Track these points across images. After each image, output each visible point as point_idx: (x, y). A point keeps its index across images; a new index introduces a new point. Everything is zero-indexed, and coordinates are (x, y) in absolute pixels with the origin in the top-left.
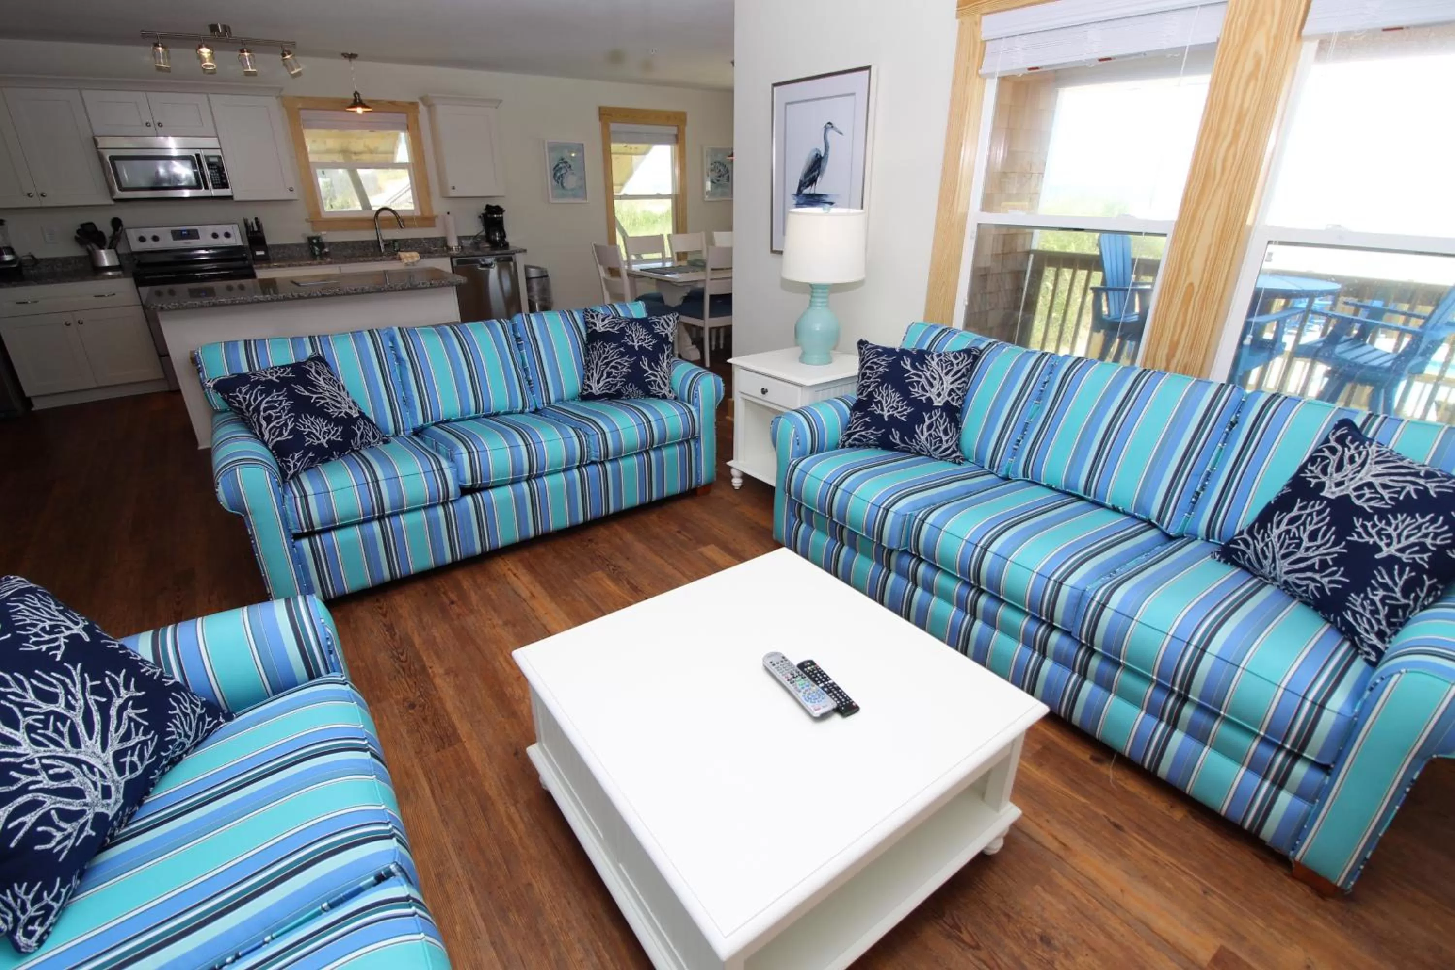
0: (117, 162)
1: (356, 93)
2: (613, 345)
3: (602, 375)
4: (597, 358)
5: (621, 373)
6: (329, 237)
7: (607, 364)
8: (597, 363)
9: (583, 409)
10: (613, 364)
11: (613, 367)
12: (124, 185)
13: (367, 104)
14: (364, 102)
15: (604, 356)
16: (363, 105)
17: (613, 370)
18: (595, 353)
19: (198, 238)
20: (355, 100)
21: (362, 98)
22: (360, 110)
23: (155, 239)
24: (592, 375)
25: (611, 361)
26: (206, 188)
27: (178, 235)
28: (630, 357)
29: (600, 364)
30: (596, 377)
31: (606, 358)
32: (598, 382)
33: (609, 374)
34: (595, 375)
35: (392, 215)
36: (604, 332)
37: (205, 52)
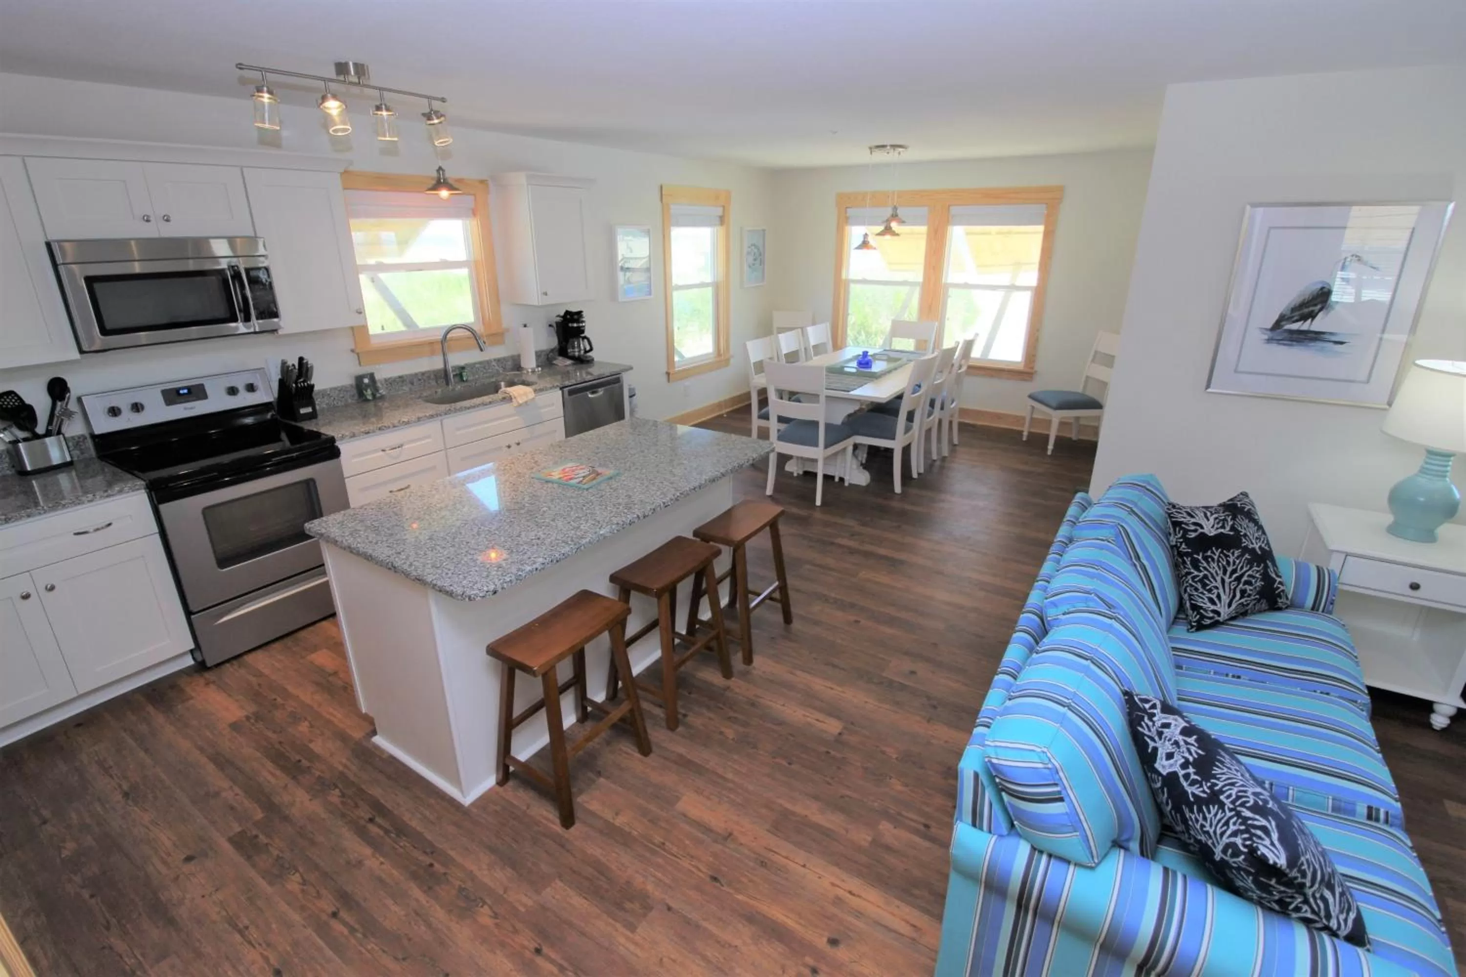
0: (97, 286)
1: (440, 168)
2: (1237, 553)
3: (1234, 596)
4: (1220, 573)
5: (1255, 588)
6: (384, 372)
7: (1238, 579)
8: (1223, 581)
9: (1197, 643)
10: (1245, 578)
11: (1246, 583)
12: (109, 326)
13: (456, 185)
14: (450, 181)
15: (1230, 569)
16: (450, 187)
17: (1248, 587)
18: (1215, 565)
19: (205, 397)
20: (439, 179)
21: (447, 175)
22: (444, 193)
23: (137, 408)
24: (1219, 597)
25: (1242, 575)
26: (247, 319)
27: (172, 396)
28: (1258, 566)
29: (1227, 580)
30: (1225, 599)
31: (1234, 571)
32: (1230, 605)
33: (1243, 592)
34: (1223, 597)
35: (468, 333)
36: (1216, 536)
37: (333, 107)
